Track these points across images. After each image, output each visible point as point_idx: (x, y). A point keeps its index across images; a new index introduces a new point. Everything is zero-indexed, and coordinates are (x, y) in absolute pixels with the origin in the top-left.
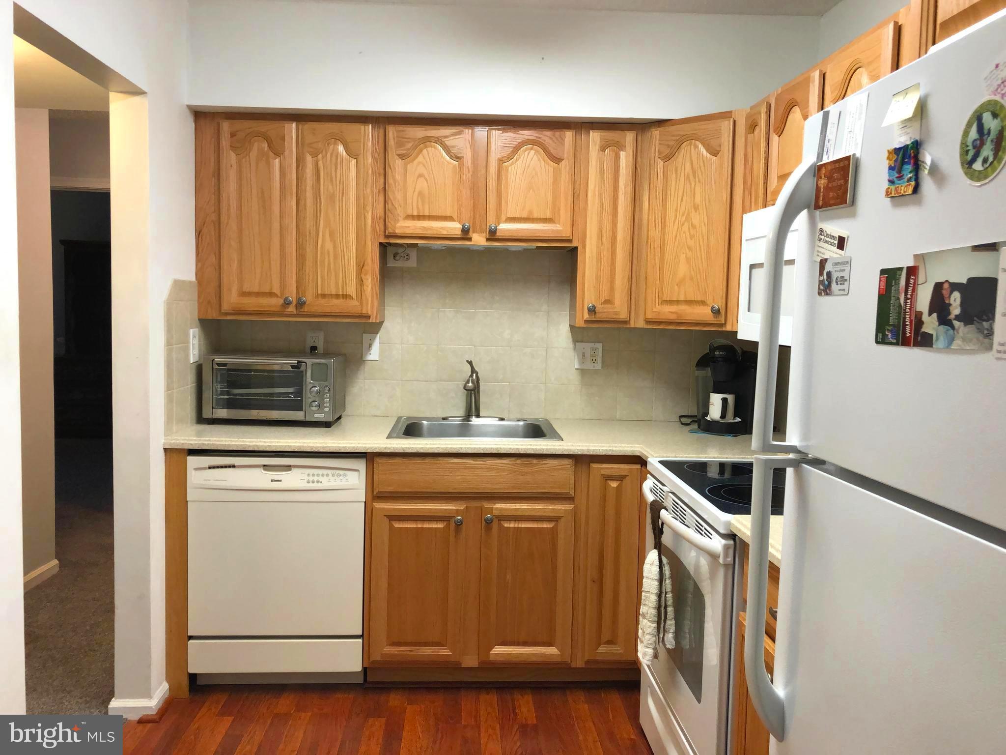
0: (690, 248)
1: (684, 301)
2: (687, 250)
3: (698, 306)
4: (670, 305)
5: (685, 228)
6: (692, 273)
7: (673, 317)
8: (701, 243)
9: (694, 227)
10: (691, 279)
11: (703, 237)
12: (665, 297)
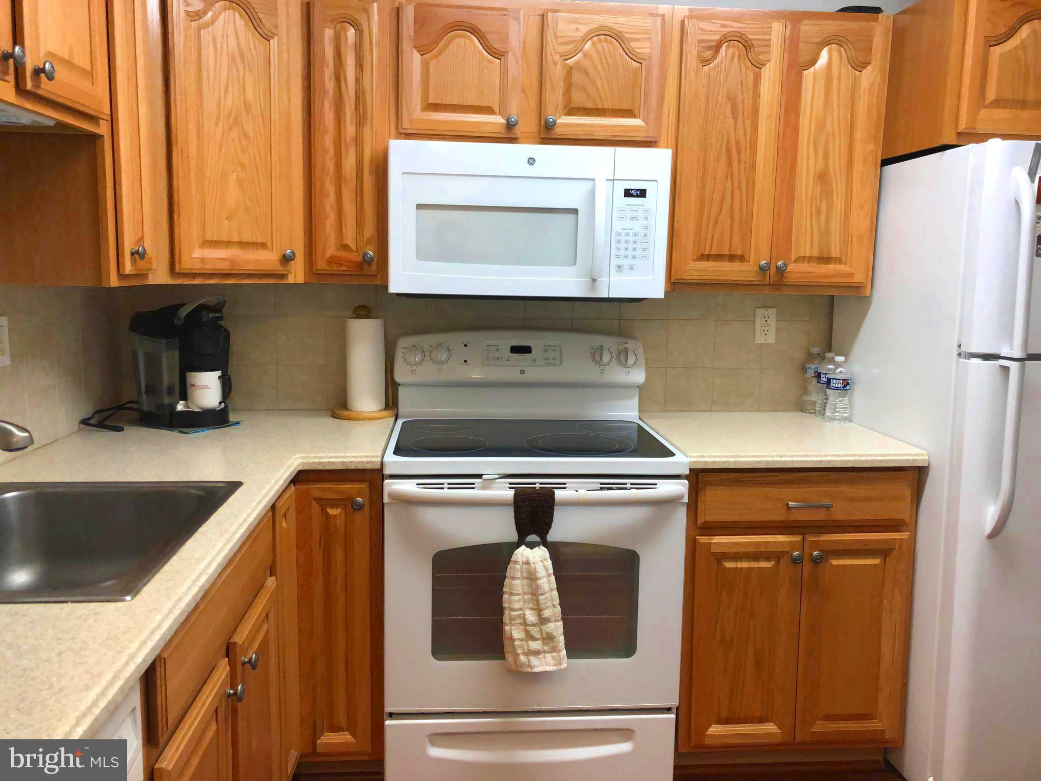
0: (242, 166)
1: (237, 242)
2: (239, 169)
3: (255, 250)
4: (214, 249)
5: (235, 134)
6: (248, 202)
7: (224, 266)
8: (258, 160)
9: (246, 136)
10: (247, 209)
11: (259, 152)
12: (209, 237)
